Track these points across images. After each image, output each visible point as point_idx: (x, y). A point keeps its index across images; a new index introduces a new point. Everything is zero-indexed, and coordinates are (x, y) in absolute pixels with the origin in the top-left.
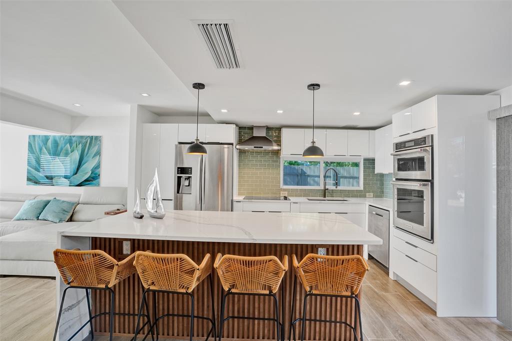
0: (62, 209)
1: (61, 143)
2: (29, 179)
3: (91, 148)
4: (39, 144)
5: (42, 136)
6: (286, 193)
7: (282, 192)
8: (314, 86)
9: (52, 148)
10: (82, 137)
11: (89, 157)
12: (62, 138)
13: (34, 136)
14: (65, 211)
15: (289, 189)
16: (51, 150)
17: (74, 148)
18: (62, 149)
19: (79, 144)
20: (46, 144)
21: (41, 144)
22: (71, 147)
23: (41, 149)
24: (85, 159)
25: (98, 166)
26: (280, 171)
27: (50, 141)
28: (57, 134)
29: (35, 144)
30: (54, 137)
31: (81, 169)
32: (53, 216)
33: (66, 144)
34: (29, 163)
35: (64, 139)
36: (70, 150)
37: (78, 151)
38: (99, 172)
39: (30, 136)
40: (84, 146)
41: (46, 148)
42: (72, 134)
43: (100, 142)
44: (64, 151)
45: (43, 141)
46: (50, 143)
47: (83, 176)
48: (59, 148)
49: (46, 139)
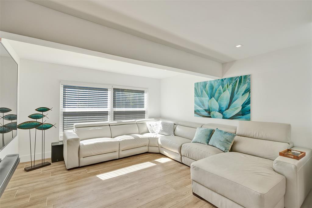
0: (225, 139)
1: (215, 85)
2: (195, 112)
3: (241, 86)
4: (201, 89)
5: (202, 82)
9: (209, 90)
10: (231, 79)
11: (239, 94)
12: (216, 82)
13: (198, 83)
14: (227, 141)
16: (208, 91)
17: (225, 88)
18: (216, 90)
19: (229, 85)
20: (205, 88)
22: (223, 88)
23: (202, 92)
24: (235, 96)
25: (248, 102)
27: (207, 85)
29: (198, 88)
30: (210, 81)
31: (233, 105)
32: (220, 144)
33: (220, 85)
34: (195, 102)
35: (217, 82)
36: (222, 90)
37: (228, 90)
38: (250, 107)
39: (195, 84)
40: (234, 85)
41: (205, 91)
42: (223, 78)
43: (250, 80)
44: (218, 91)
45: (203, 86)
46: (208, 87)
47: (234, 111)
48: (214, 89)
49: (205, 84)
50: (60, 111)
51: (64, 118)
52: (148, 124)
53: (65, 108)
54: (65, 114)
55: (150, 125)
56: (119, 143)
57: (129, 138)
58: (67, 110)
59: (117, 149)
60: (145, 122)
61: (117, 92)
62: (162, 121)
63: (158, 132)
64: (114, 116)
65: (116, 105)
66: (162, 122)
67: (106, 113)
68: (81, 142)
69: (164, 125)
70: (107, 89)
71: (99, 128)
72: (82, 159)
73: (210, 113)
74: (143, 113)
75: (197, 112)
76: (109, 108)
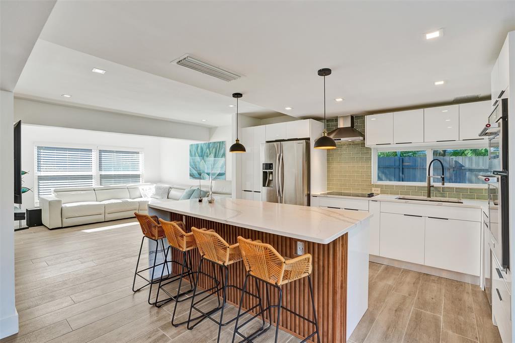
1: (204, 149)
2: (191, 175)
3: (220, 150)
6: (379, 189)
7: (373, 189)
8: (324, 72)
9: (200, 152)
10: (215, 143)
12: (205, 145)
13: (192, 145)
15: (383, 185)
16: (200, 154)
17: (211, 151)
19: (213, 148)
20: (198, 150)
21: (195, 151)
22: (209, 151)
23: (195, 154)
26: (371, 164)
27: (199, 148)
28: (203, 142)
29: (192, 151)
30: (201, 144)
33: (207, 149)
34: (190, 164)
36: (209, 153)
37: (213, 153)
39: (190, 146)
40: (216, 149)
41: (197, 153)
42: (210, 142)
43: (225, 146)
44: (206, 154)
45: (196, 148)
48: (204, 152)
49: (197, 145)
50: (35, 174)
51: (39, 183)
52: (140, 188)
53: (40, 171)
54: (40, 178)
55: (143, 189)
56: (105, 206)
57: (116, 202)
58: (42, 174)
59: (103, 211)
60: (138, 187)
61: (103, 154)
62: (155, 185)
63: (150, 196)
64: (101, 181)
65: (103, 168)
66: (155, 187)
67: (90, 177)
68: (63, 205)
69: (158, 189)
70: (91, 150)
71: (82, 192)
72: (64, 220)
73: (200, 175)
74: (138, 176)
75: (192, 175)
76: (94, 171)
